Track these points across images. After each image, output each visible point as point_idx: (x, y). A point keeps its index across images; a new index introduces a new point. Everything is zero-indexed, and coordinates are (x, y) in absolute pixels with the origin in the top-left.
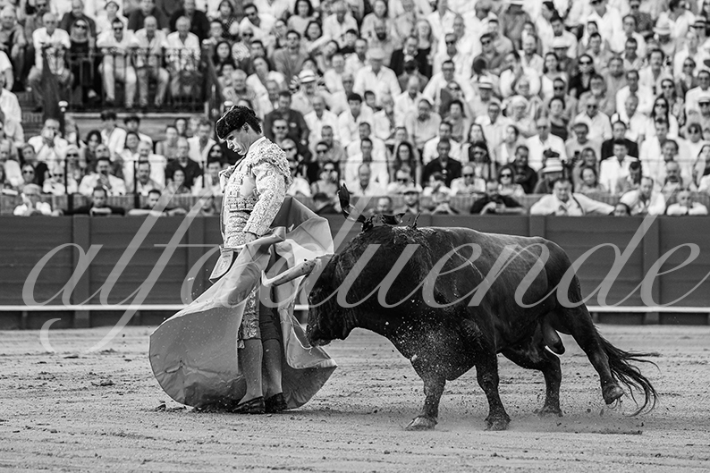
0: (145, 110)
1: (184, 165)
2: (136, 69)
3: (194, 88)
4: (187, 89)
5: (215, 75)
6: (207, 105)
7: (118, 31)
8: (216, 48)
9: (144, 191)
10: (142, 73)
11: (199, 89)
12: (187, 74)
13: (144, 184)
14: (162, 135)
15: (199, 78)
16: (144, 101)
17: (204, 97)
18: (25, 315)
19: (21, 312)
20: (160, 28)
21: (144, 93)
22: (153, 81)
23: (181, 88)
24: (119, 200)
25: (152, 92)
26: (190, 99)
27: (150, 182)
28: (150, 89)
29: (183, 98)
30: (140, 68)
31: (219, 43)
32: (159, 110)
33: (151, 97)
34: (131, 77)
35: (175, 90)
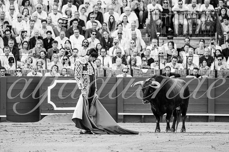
0: (191, 36)
1: (207, 58)
2: (188, 19)
3: (211, 27)
4: (208, 28)
5: (220, 22)
6: (216, 34)
7: (180, 5)
8: (220, 11)
10: (190, 21)
11: (213, 27)
12: (208, 21)
13: (190, 65)
14: (198, 46)
15: (213, 23)
16: (191, 32)
17: (215, 31)
18: (143, 117)
19: (141, 116)
20: (198, 3)
21: (191, 29)
22: (195, 24)
23: (206, 27)
24: (180, 71)
25: (194, 29)
26: (209, 31)
27: (192, 64)
28: (193, 27)
29: (207, 31)
30: (189, 19)
31: (222, 8)
34: (185, 23)
35: (203, 28)
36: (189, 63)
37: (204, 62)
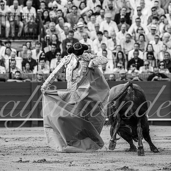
1: (30, 61)
2: (10, 22)
3: (34, 30)
4: (31, 30)
5: (43, 24)
6: (39, 36)
7: (2, 6)
8: (43, 13)
9: (13, 72)
10: (12, 23)
11: (36, 30)
12: (31, 24)
13: (13, 69)
14: (21, 49)
15: (36, 25)
16: (13, 35)
17: (38, 33)
20: (19, 5)
21: (13, 31)
22: (17, 27)
23: (28, 30)
24: (3, 75)
25: (16, 31)
26: (32, 34)
27: (16, 68)
28: (15, 30)
29: (29, 33)
30: (12, 21)
31: (44, 11)
32: (19, 38)
33: (16, 33)
34: (8, 25)
35: (26, 30)
36: (13, 67)
37: (27, 64)
